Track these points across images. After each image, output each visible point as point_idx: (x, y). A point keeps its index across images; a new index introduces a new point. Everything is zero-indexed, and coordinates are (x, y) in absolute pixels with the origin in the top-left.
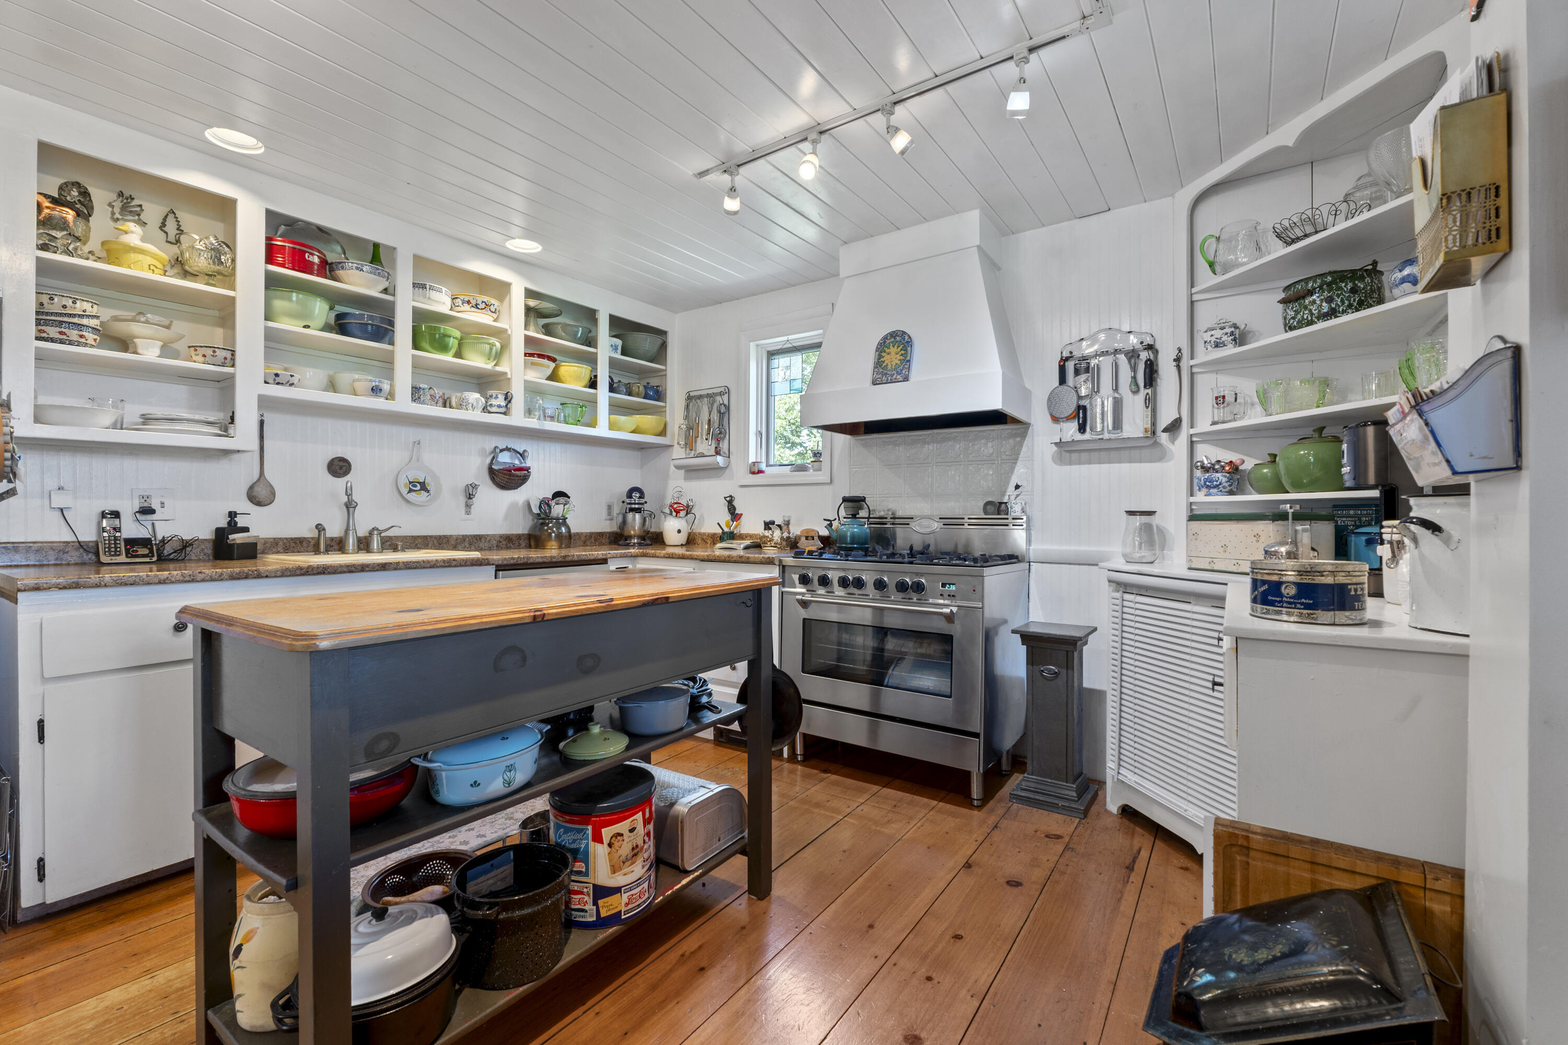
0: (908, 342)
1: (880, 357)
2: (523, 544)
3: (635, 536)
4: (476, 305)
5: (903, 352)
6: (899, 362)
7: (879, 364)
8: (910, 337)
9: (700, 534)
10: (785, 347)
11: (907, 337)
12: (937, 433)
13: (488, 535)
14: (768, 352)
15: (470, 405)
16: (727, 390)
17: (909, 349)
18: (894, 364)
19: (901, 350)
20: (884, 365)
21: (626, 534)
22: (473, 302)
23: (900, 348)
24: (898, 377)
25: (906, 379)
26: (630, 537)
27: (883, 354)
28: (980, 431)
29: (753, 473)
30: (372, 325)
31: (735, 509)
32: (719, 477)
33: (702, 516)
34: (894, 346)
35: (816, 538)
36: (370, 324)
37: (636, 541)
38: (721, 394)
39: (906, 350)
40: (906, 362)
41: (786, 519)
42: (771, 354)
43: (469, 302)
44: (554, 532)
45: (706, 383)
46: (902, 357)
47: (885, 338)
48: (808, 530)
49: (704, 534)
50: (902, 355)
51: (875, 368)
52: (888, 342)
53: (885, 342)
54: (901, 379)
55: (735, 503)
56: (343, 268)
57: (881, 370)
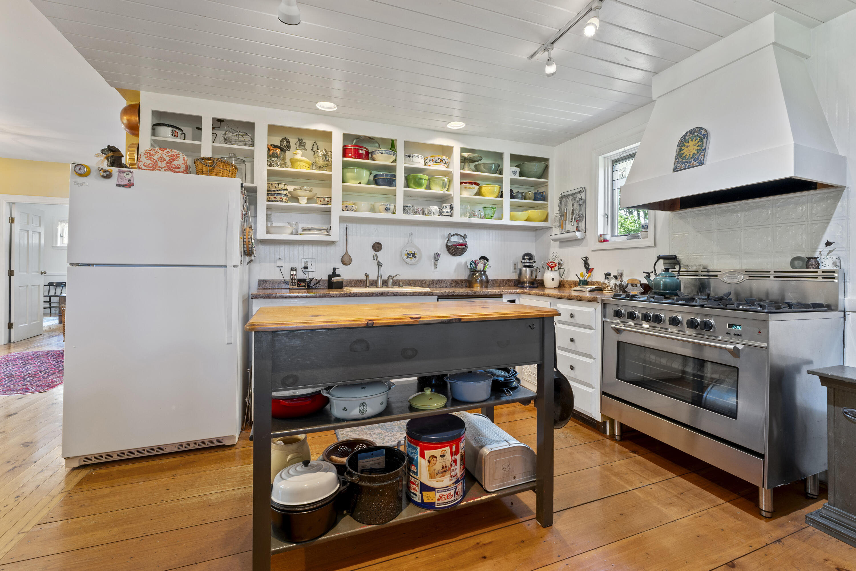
0: (704, 135)
1: (681, 150)
2: (464, 285)
3: (527, 282)
4: (436, 161)
5: (700, 143)
6: (696, 152)
7: (680, 155)
8: (706, 131)
9: (567, 281)
10: (622, 156)
11: (703, 132)
12: (745, 203)
13: (445, 280)
14: (613, 161)
15: (432, 213)
16: (584, 190)
17: (705, 140)
18: (691, 154)
19: (698, 142)
20: (684, 155)
21: (522, 280)
22: (434, 160)
23: (697, 141)
24: (695, 163)
25: (701, 163)
26: (524, 282)
27: (683, 148)
28: (788, 198)
29: (601, 242)
30: (388, 178)
31: (589, 265)
32: (579, 245)
33: (569, 270)
34: (692, 141)
35: (639, 285)
36: (386, 178)
37: (527, 285)
38: (580, 192)
39: (703, 142)
40: (702, 150)
41: (620, 272)
42: (615, 162)
43: (432, 160)
44: (478, 279)
45: (571, 187)
46: (698, 148)
47: (686, 135)
48: (632, 280)
49: (570, 281)
50: (699, 146)
51: (676, 159)
52: (687, 138)
53: (685, 139)
54: (697, 164)
55: (589, 262)
56: (375, 154)
57: (681, 160)
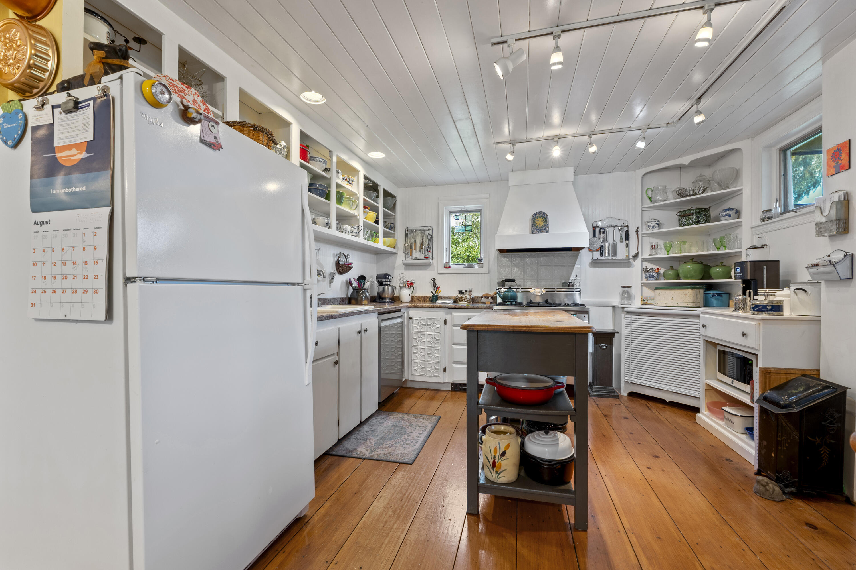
0: (546, 217)
1: (534, 222)
2: (347, 302)
3: (388, 298)
4: (349, 181)
5: (545, 221)
6: (543, 225)
7: (534, 225)
8: (547, 215)
9: (416, 296)
10: (463, 210)
11: (546, 215)
12: (540, 254)
13: (337, 298)
14: (449, 211)
15: (348, 232)
16: (431, 228)
17: (547, 220)
18: (541, 225)
19: (544, 220)
20: (536, 225)
21: (383, 296)
22: (348, 180)
23: (543, 219)
24: (544, 231)
25: (547, 232)
26: (385, 298)
27: (535, 221)
28: (559, 253)
29: (445, 267)
30: (320, 189)
31: (436, 284)
32: (426, 269)
33: (416, 287)
34: (540, 218)
35: (490, 298)
36: (319, 189)
37: (388, 300)
38: (429, 230)
39: (546, 220)
40: (546, 225)
41: (470, 289)
43: (346, 180)
44: (364, 296)
45: (418, 223)
46: (544, 223)
47: (535, 214)
48: (486, 294)
49: (419, 296)
50: (544, 222)
51: (532, 226)
52: (537, 216)
53: (535, 216)
54: (545, 232)
55: (435, 282)
56: (313, 160)
57: (535, 228)
